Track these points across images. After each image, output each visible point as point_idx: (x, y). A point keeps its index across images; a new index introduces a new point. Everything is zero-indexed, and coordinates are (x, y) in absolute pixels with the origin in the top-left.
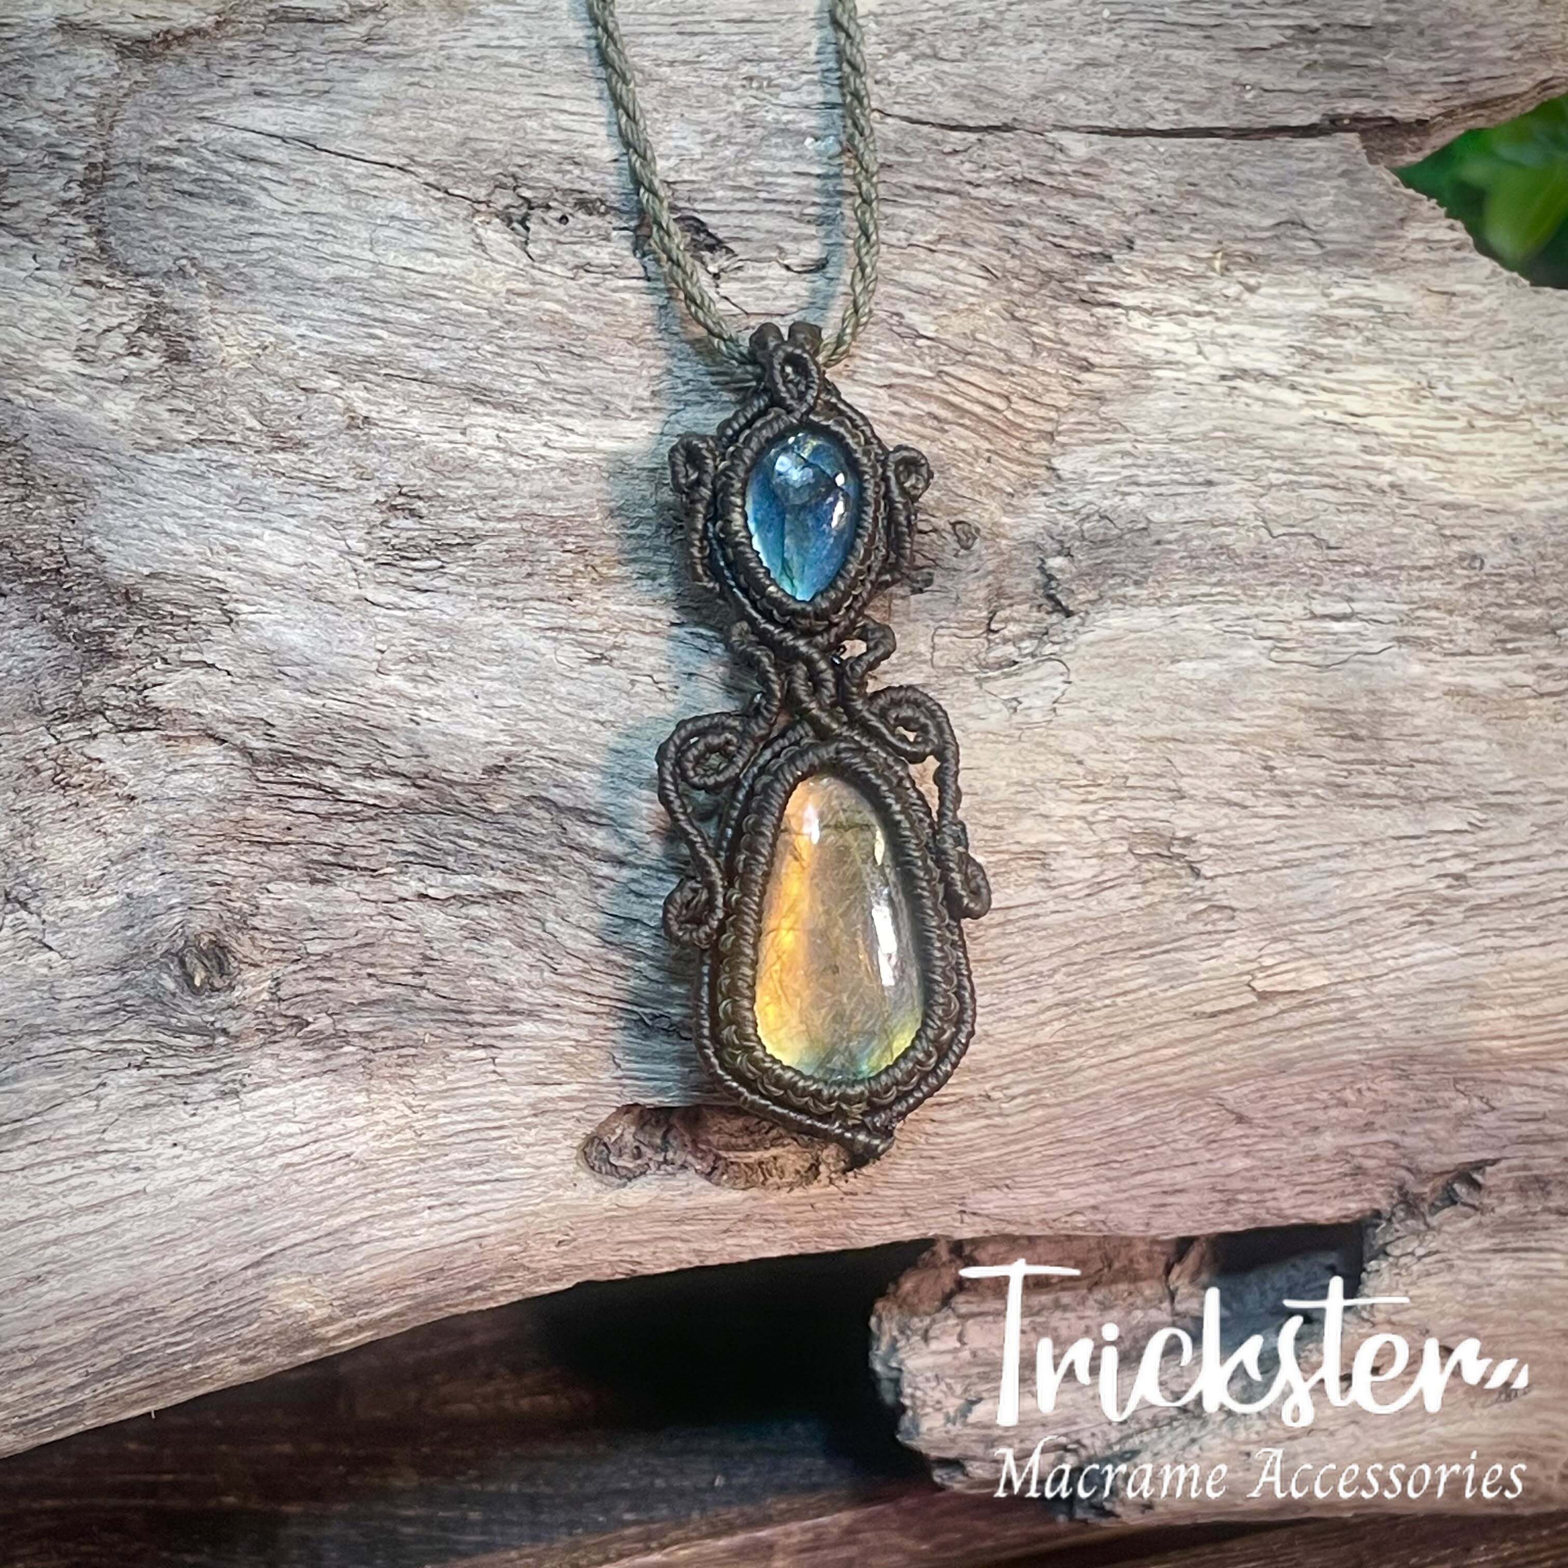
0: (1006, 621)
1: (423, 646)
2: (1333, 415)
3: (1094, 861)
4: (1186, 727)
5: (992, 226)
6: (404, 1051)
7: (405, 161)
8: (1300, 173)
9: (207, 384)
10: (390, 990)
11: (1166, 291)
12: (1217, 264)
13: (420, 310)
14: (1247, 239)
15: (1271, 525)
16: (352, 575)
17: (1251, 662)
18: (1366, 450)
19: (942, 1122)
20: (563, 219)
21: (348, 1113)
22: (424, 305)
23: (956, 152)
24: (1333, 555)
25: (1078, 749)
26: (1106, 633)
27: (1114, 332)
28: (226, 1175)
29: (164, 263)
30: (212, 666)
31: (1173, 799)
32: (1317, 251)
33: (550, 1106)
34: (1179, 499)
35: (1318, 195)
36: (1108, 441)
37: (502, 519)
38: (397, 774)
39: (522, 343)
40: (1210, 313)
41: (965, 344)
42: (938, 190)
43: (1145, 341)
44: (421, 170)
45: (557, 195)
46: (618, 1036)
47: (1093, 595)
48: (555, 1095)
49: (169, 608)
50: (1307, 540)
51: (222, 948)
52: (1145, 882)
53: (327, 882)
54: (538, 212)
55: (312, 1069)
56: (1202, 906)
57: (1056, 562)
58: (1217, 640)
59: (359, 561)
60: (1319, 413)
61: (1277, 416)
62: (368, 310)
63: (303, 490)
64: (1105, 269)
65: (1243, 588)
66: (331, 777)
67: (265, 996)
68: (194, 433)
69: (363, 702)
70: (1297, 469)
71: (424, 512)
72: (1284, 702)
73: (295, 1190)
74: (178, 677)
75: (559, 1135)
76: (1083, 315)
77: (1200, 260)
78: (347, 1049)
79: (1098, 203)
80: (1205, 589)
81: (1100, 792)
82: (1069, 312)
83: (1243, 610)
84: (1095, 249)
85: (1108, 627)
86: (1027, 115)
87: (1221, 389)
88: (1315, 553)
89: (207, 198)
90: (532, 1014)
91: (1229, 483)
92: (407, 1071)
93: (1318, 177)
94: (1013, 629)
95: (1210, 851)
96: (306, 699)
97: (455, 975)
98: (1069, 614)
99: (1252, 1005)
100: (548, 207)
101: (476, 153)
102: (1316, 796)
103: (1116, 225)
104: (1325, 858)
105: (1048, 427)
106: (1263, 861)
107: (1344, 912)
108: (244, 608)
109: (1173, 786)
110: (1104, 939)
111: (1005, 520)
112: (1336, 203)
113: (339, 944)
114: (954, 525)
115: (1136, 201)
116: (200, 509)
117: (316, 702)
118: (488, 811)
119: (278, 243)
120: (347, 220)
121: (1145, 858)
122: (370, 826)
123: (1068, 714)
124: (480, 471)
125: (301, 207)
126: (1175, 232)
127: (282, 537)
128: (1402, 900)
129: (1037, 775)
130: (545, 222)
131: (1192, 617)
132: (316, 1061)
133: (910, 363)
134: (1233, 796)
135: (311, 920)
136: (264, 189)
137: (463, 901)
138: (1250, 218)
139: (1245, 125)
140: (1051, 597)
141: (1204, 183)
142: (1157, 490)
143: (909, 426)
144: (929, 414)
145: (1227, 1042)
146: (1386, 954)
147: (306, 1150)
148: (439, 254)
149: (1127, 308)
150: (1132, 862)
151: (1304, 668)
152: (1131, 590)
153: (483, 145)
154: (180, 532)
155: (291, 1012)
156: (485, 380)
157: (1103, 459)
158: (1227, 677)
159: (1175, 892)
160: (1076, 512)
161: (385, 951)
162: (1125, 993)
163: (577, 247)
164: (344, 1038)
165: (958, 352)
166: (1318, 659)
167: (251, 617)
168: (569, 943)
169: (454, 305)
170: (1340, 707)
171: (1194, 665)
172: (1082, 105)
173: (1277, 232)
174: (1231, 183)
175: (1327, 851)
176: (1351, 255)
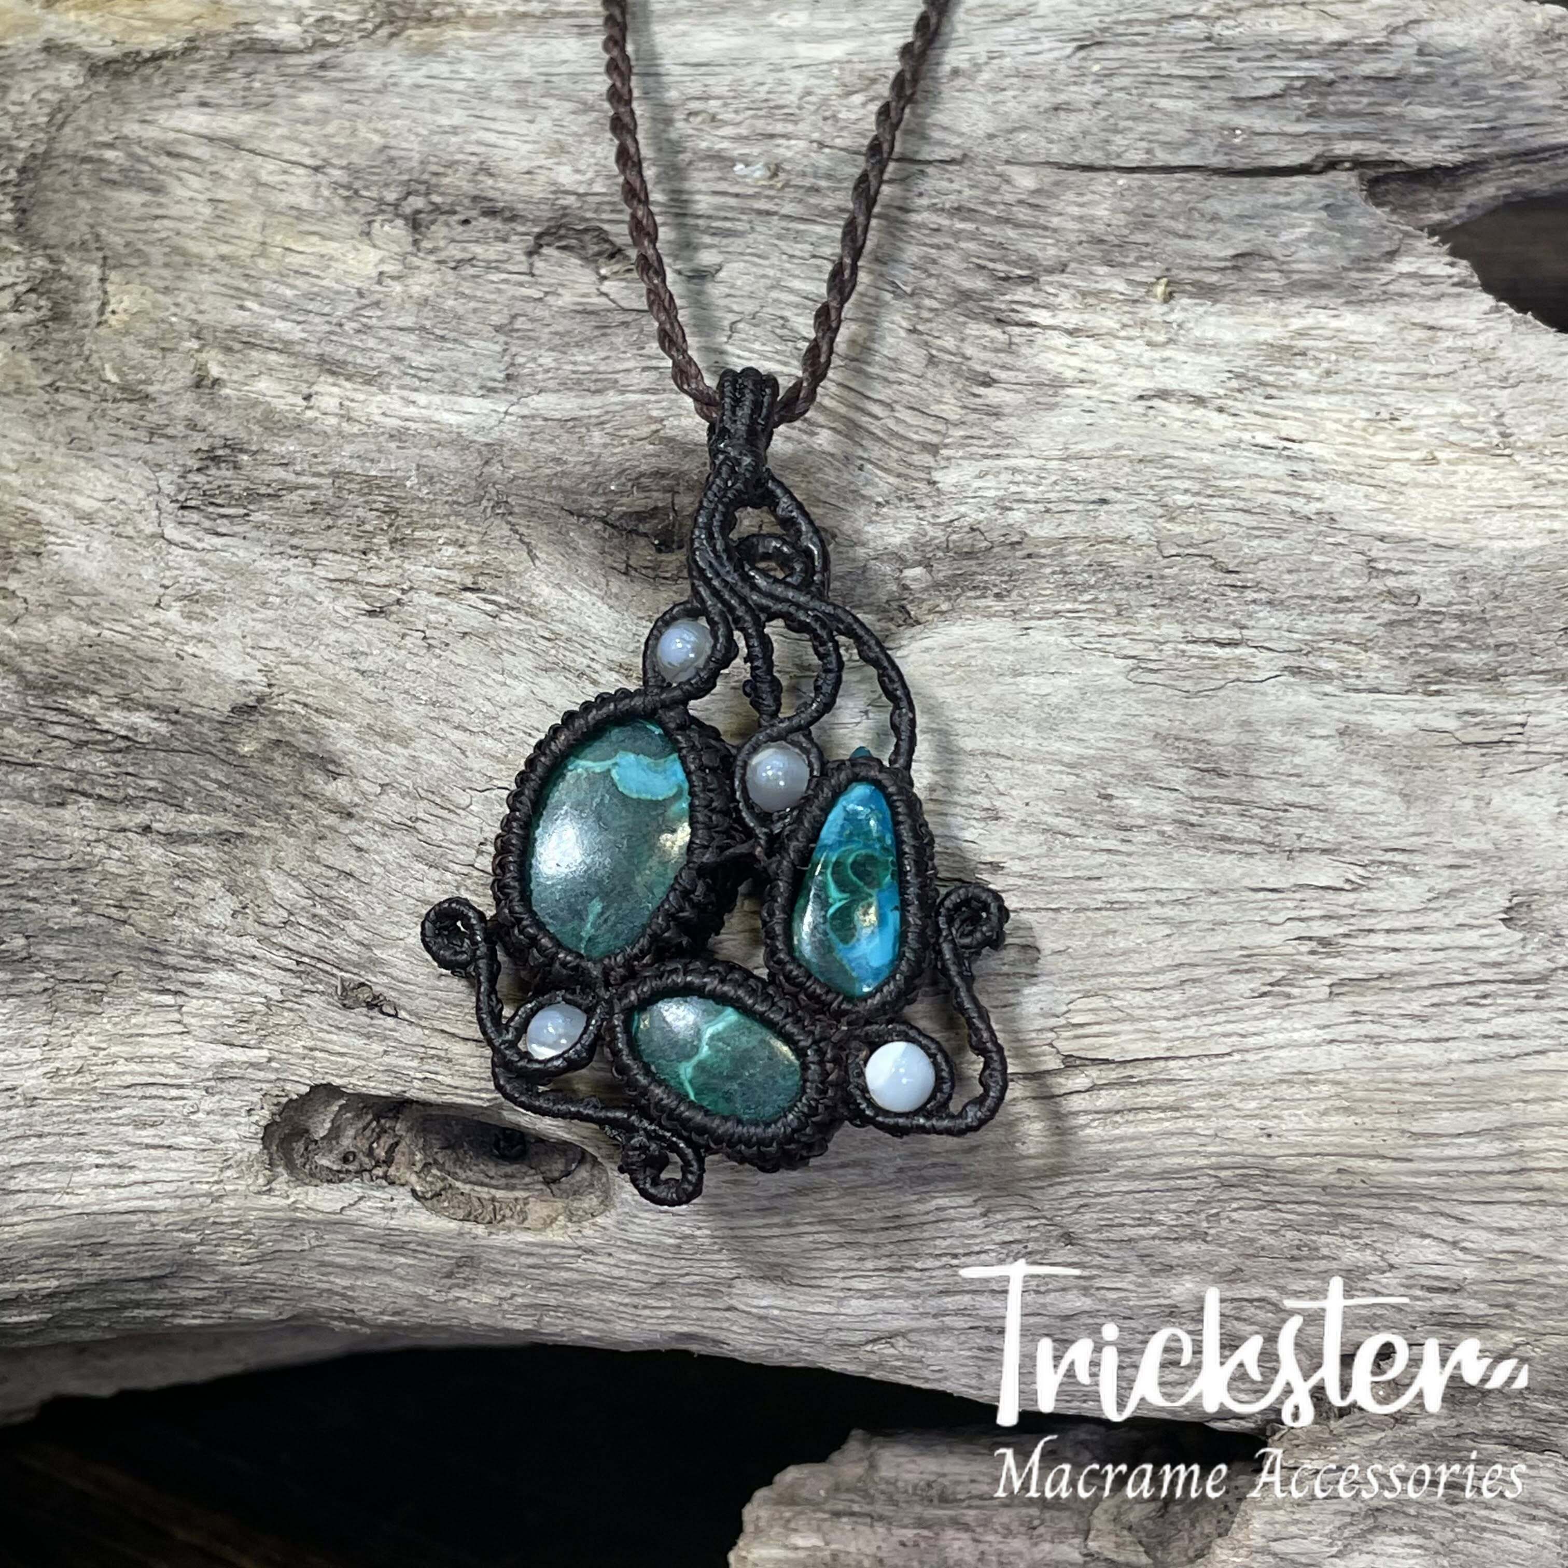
1: (208, 586)
2: (1263, 438)
4: (1016, 743)
6: (94, 986)
7: (320, 163)
8: (1276, 206)
10: (92, 919)
11: (1095, 314)
12: (1160, 290)
13: (292, 286)
14: (1201, 268)
15: (1165, 545)
16: (155, 513)
17: (1107, 680)
21: (25, 1042)
26: (946, 640)
27: (1025, 350)
29: (71, 238)
31: (984, 819)
32: (1283, 282)
33: (235, 1071)
34: (1066, 516)
35: (1293, 226)
36: (998, 456)
37: (316, 474)
38: (152, 707)
39: (388, 323)
40: (1143, 338)
43: (1060, 359)
45: (465, 201)
47: (944, 607)
48: (243, 1059)
50: (1202, 562)
53: (61, 805)
54: (443, 217)
57: (913, 573)
58: (1072, 656)
59: (166, 501)
60: (1246, 436)
61: (1195, 436)
63: (132, 434)
64: (1029, 290)
66: (91, 705)
69: (135, 633)
70: (1209, 491)
71: (245, 463)
72: (1138, 726)
76: (995, 333)
77: (1140, 284)
78: (37, 975)
79: (1040, 232)
80: (1072, 606)
82: (979, 329)
83: (1110, 628)
84: (1022, 272)
85: (950, 635)
86: (980, 151)
87: (1136, 408)
88: (1210, 576)
89: (127, 185)
90: (228, 963)
91: (1126, 502)
92: (93, 1007)
93: (1295, 209)
95: (1020, 882)
96: (85, 628)
97: (158, 911)
98: (915, 623)
99: (1057, 1072)
100: (455, 212)
101: (391, 160)
102: (1162, 833)
104: (1161, 903)
105: (935, 439)
106: (1086, 901)
109: (987, 805)
111: (869, 528)
112: (1311, 235)
113: (50, 865)
115: (1082, 231)
117: (93, 631)
118: (234, 753)
119: (179, 225)
120: (246, 207)
124: (310, 431)
125: (209, 195)
126: (1119, 259)
128: (1250, 963)
131: (1050, 630)
136: (180, 179)
138: (1209, 248)
139: (1223, 164)
141: (1162, 215)
142: (1044, 507)
146: (1230, 1028)
148: (323, 237)
149: (1046, 327)
151: (1169, 692)
152: (989, 602)
153: (400, 154)
156: (341, 353)
157: (989, 474)
158: (1075, 694)
160: (946, 524)
163: (469, 245)
164: (36, 963)
166: (1188, 685)
169: (326, 283)
170: (1208, 736)
171: (1040, 680)
172: (1043, 143)
173: (1240, 262)
174: (1196, 215)
175: (1162, 896)
176: (1320, 286)
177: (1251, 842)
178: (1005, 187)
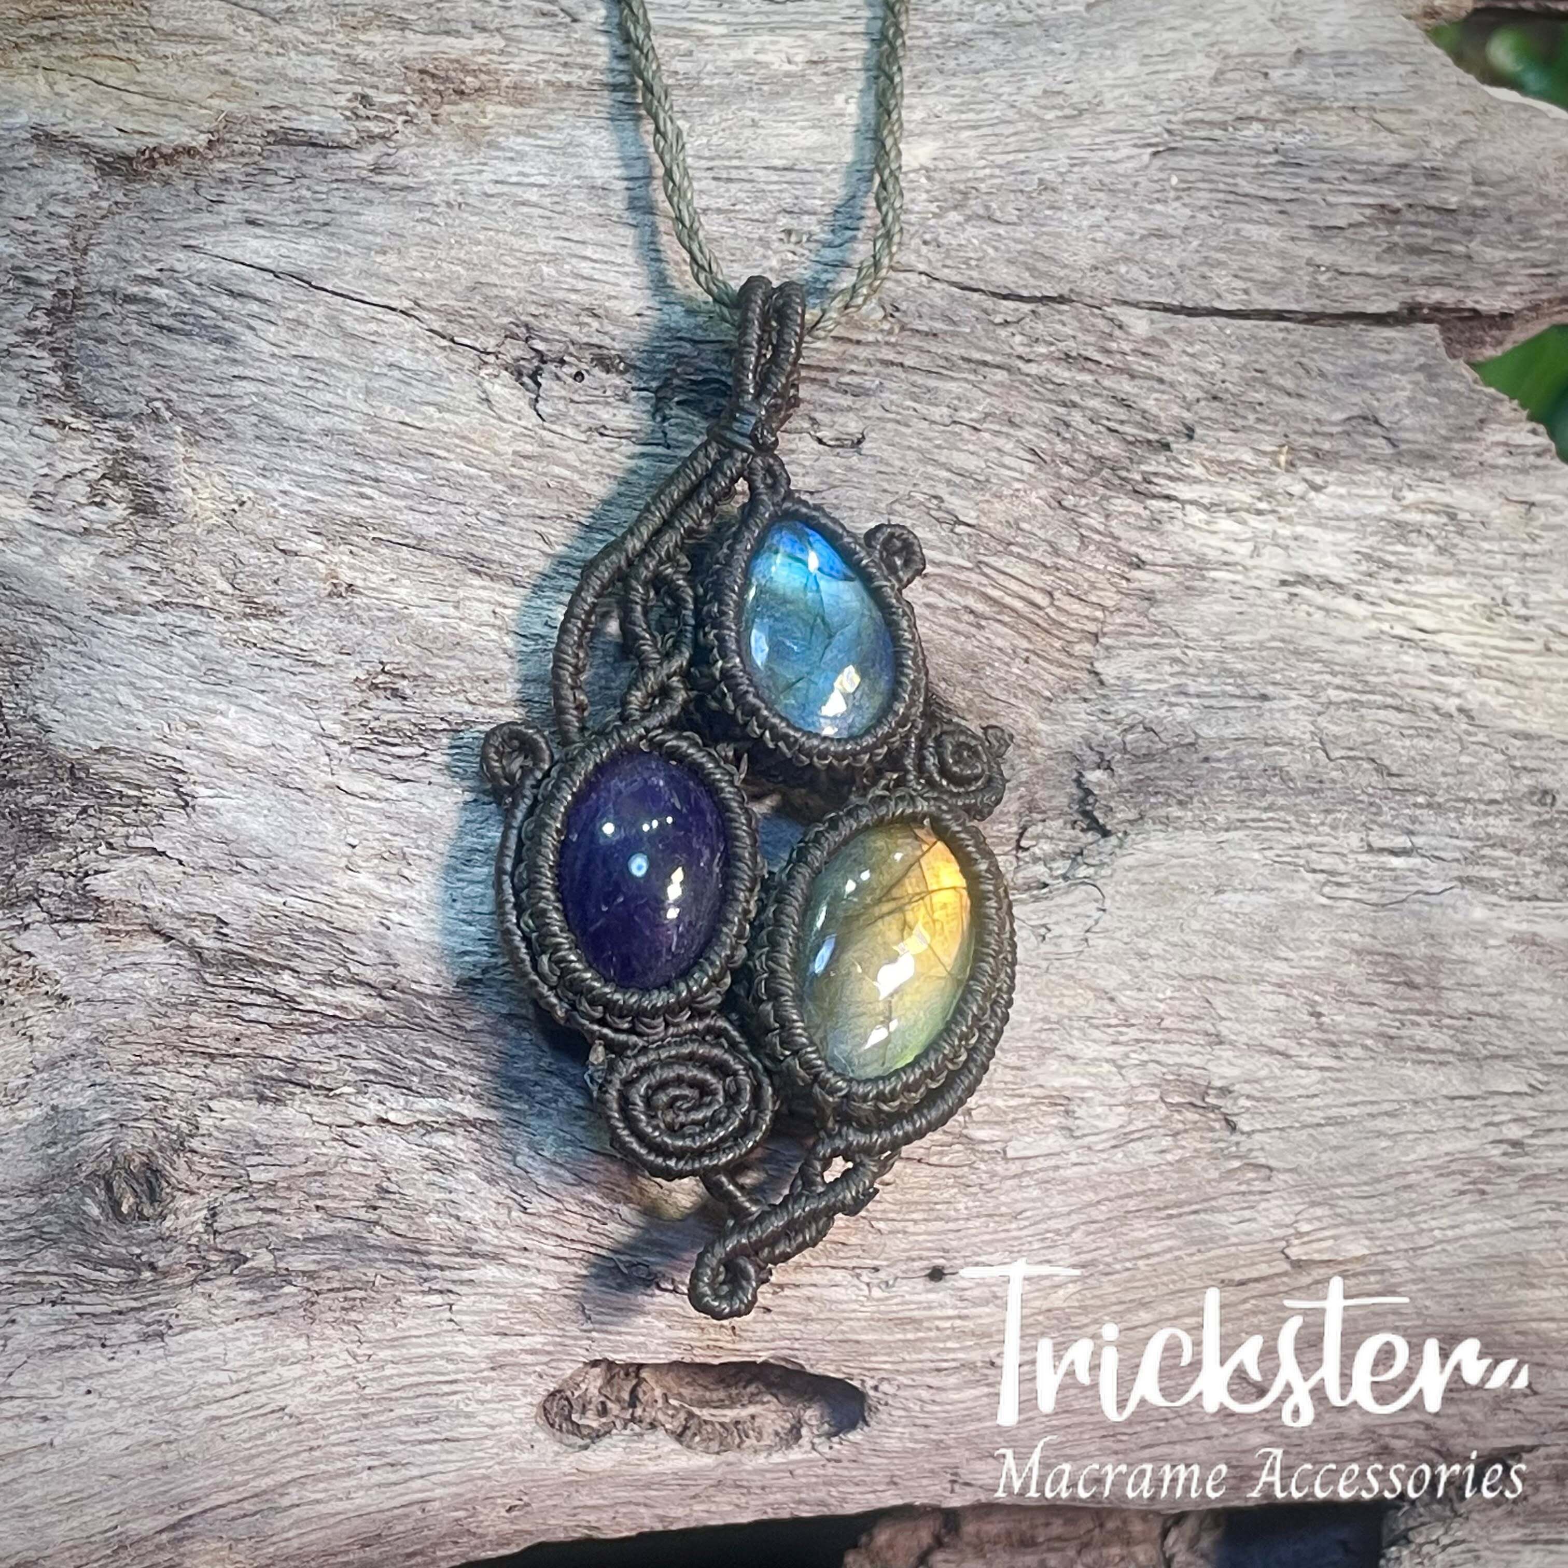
0: (1038, 837)
1: (399, 842)
2: (1400, 630)
3: (1122, 1109)
4: (1227, 965)
5: (1041, 405)
6: (351, 1294)
7: (406, 304)
8: (1375, 365)
9: (176, 540)
10: (340, 1225)
11: (1226, 486)
12: (1282, 459)
13: (417, 470)
14: (1316, 433)
15: (1329, 747)
16: (326, 759)
17: (1301, 896)
18: (1434, 669)
19: (939, 1389)
20: (579, 376)
21: (284, 1361)
22: (421, 464)
23: (1006, 323)
24: (1395, 783)
25: (1109, 985)
26: (1146, 857)
27: (1168, 527)
28: (144, 1428)
29: (136, 405)
30: (163, 854)
31: (1210, 1044)
32: (1389, 450)
33: (510, 1359)
34: (1230, 714)
35: (1393, 389)
36: (1156, 646)
37: (492, 705)
38: (361, 983)
39: (525, 511)
40: (1273, 511)
41: (1009, 534)
42: (985, 364)
43: (1201, 538)
44: (425, 315)
45: (572, 349)
46: (591, 1286)
47: (1132, 815)
48: (517, 1347)
49: (118, 786)
50: (1366, 765)
51: (155, 1172)
52: (1175, 1134)
53: (277, 1101)
54: (552, 367)
55: (247, 1311)
56: (1236, 1164)
57: (1094, 776)
58: (1266, 871)
59: (333, 745)
60: (1386, 627)
61: (1342, 628)
62: (358, 467)
63: (275, 663)
64: (1162, 459)
65: (1296, 814)
66: (287, 983)
67: (200, 1227)
68: (158, 594)
69: (328, 901)
70: (1359, 687)
71: (408, 692)
72: (1334, 941)
73: (222, 1446)
74: (123, 865)
75: (518, 1391)
76: (1136, 508)
77: (1265, 453)
78: (288, 1289)
79: (1157, 386)
80: (1254, 814)
81: (1133, 1033)
82: (1121, 503)
83: (1297, 839)
84: (1151, 436)
85: (1147, 850)
86: (1087, 285)
87: (1280, 595)
88: (1375, 779)
89: (188, 334)
90: (495, 1257)
91: (1286, 698)
92: (353, 1316)
93: (1393, 370)
94: (1046, 847)
95: (1248, 1103)
96: (265, 896)
97: (413, 1210)
98: (1106, 833)
99: (1285, 1274)
100: (562, 362)
101: (487, 298)
102: (1365, 1047)
103: (1176, 410)
104: (1372, 1116)
105: (1092, 627)
106: (1306, 1118)
107: (1390, 1177)
108: (201, 791)
109: (1212, 1030)
110: (1129, 1196)
111: (1040, 726)
112: (1411, 400)
113: (284, 1172)
114: (985, 729)
115: (1198, 386)
116: (160, 679)
117: (276, 900)
118: (460, 1027)
119: (263, 388)
120: (340, 366)
121: (1177, 1107)
122: (329, 1039)
123: (1100, 944)
124: (472, 649)
125: (292, 350)
126: (1239, 422)
127: (249, 715)
128: (1454, 1167)
129: (1065, 1012)
130: (558, 378)
131: (1240, 845)
132: (253, 1302)
133: (949, 553)
134: (1273, 1043)
135: (257, 1145)
136: (252, 328)
137: (429, 1128)
138: (1320, 411)
139: (1318, 309)
140: (1087, 814)
141: (1272, 371)
142: (1207, 702)
143: (943, 620)
144: (966, 607)
145: (1254, 1313)
146: (1434, 1223)
147: (235, 1402)
148: (440, 408)
149: (1184, 502)
150: (1162, 1111)
151: (1358, 906)
152: (1175, 811)
153: (495, 291)
154: (136, 705)
155: (228, 1247)
156: (482, 550)
157: (1150, 665)
158: (1274, 912)
159: (1208, 1146)
160: (1118, 722)
161: (336, 1181)
162: (1148, 1256)
163: (591, 408)
164: (286, 1277)
165: (1000, 541)
166: (1374, 897)
167: (209, 802)
168: (542, 1181)
169: (454, 465)
170: (1396, 951)
171: (1239, 897)
172: (1144, 278)
173: (1347, 427)
174: (1300, 372)
175: (1374, 1109)
176: (1426, 457)
177: (1443, 1051)
178: (1117, 332)
